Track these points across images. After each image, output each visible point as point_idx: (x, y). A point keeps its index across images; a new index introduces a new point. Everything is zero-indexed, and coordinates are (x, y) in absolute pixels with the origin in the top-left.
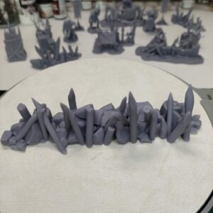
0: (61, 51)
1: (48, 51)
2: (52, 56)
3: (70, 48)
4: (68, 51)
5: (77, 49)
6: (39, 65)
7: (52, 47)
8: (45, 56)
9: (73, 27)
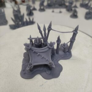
0: (25, 20)
1: (18, 20)
2: (20, 23)
3: (29, 19)
4: (28, 20)
5: (33, 19)
6: (13, 27)
7: (20, 18)
8: (17, 23)
9: (31, 8)
